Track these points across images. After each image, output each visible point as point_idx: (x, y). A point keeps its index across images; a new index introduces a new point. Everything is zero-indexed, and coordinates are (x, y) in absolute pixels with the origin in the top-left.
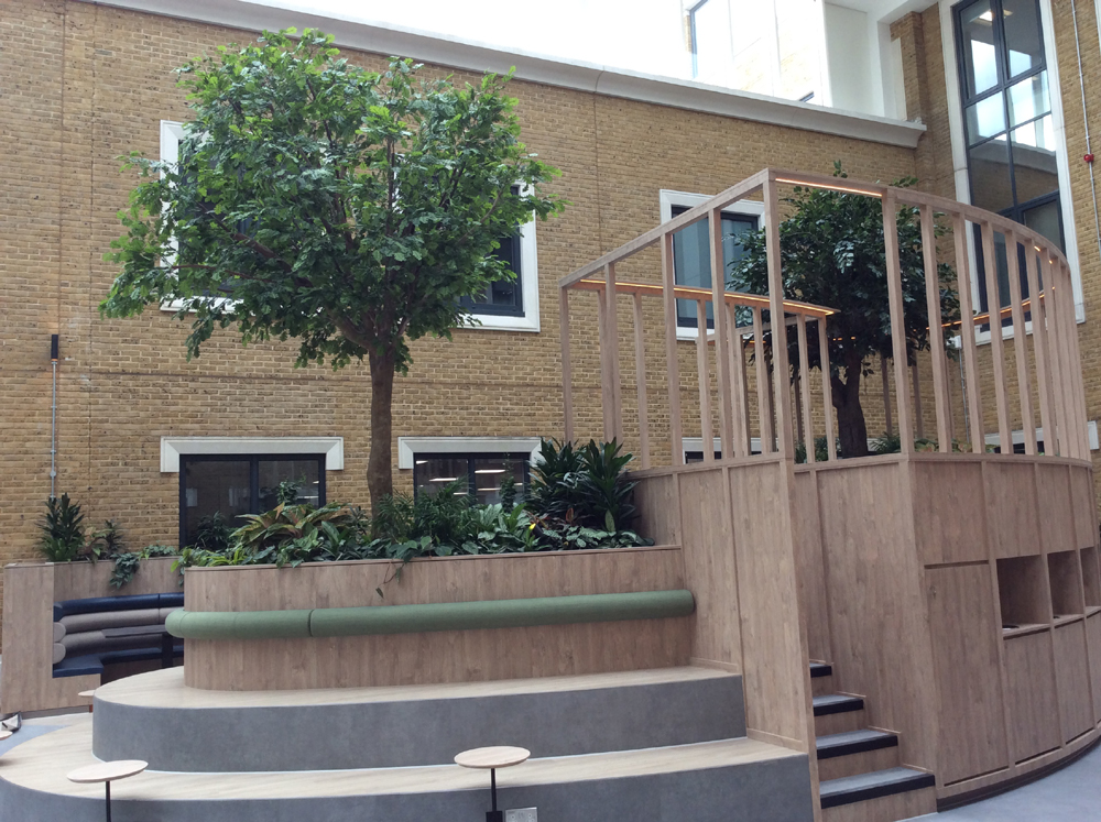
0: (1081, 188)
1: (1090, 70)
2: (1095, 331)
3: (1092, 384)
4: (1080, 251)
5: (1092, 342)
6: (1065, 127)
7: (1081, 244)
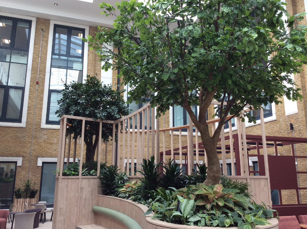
0: (33, 89)
1: (42, 60)
2: (28, 131)
3: (23, 146)
4: (28, 106)
5: (26, 134)
6: (31, 71)
7: (29, 105)
